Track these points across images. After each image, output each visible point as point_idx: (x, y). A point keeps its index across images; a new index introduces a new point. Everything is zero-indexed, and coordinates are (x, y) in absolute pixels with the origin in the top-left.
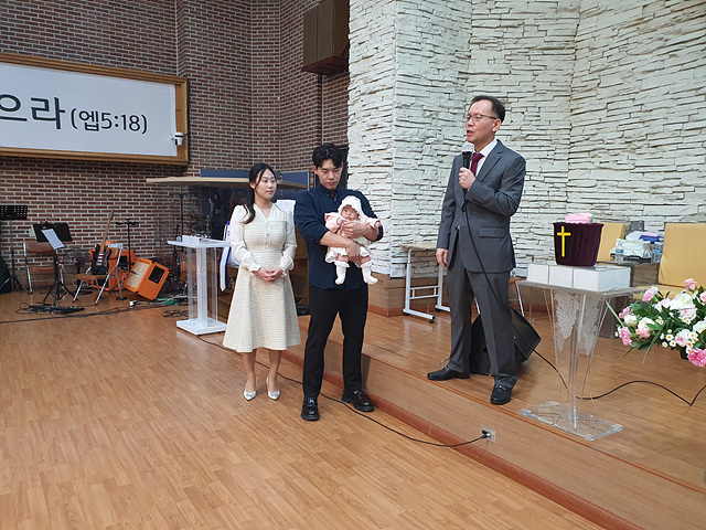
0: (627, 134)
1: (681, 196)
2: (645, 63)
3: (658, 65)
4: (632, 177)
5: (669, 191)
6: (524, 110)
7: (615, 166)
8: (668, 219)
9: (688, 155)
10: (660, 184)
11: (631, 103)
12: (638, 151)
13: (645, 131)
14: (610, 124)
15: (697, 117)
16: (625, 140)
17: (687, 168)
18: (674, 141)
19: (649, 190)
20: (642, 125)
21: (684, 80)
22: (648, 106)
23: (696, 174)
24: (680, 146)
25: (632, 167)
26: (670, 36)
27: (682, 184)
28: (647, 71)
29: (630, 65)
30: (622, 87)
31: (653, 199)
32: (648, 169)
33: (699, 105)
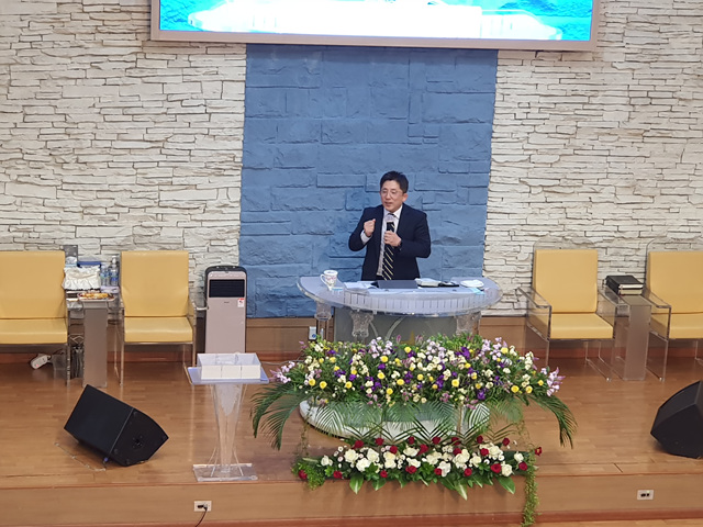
0: (50, 145)
1: (116, 217)
2: (65, 67)
3: (81, 74)
4: (60, 194)
5: (103, 212)
7: (38, 181)
8: (104, 242)
9: (119, 175)
10: (95, 203)
11: (51, 110)
12: (65, 166)
13: (72, 144)
14: (27, 132)
15: (126, 137)
16: (49, 152)
17: (119, 188)
18: (104, 158)
19: (81, 209)
20: (67, 137)
21: (110, 96)
22: (73, 118)
23: (129, 195)
24: (111, 165)
25: (60, 183)
26: (90, 46)
27: (116, 205)
28: (68, 78)
29: (47, 65)
30: (38, 89)
31: (87, 220)
32: (79, 187)
33: (129, 125)
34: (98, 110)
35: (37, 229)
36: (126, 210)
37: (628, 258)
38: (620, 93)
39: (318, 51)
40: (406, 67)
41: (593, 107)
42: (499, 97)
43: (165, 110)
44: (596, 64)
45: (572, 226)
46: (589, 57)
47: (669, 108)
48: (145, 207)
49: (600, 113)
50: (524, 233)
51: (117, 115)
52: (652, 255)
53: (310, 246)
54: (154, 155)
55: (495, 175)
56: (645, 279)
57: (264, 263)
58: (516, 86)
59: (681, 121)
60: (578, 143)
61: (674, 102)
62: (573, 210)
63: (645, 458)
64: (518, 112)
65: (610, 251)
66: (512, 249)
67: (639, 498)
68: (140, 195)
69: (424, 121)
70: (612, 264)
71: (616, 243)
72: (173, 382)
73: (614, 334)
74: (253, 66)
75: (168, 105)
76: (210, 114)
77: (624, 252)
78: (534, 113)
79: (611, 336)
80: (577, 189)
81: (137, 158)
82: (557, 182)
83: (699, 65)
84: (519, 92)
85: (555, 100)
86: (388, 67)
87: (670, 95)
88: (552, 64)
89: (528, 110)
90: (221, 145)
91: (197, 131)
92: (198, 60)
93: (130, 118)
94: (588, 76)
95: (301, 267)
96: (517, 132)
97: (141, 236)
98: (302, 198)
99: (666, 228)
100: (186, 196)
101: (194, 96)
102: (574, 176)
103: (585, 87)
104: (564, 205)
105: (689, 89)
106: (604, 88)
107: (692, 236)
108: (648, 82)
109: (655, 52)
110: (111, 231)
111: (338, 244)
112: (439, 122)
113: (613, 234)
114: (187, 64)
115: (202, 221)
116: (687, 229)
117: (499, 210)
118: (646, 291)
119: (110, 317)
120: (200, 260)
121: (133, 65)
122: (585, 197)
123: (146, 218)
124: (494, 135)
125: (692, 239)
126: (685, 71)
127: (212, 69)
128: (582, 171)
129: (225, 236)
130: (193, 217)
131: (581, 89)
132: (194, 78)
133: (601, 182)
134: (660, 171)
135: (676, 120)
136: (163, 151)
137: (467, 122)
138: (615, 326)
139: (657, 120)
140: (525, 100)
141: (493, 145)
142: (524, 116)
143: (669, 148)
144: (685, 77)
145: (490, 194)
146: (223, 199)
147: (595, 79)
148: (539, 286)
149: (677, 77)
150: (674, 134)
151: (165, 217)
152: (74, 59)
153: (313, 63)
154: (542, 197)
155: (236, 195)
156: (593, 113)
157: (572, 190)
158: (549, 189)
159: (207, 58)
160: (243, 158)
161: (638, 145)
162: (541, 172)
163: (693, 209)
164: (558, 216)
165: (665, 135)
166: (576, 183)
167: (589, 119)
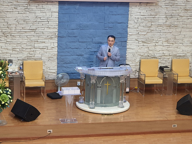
0: (3, 31)
1: (22, 51)
2: (7, 9)
3: (12, 10)
4: (6, 45)
5: (18, 50)
8: (19, 58)
9: (23, 39)
10: (16, 47)
11: (3, 21)
12: (7, 37)
13: (9, 31)
15: (25, 28)
16: (3, 33)
17: (23, 43)
18: (19, 34)
19: (12, 49)
20: (8, 29)
21: (20, 16)
22: (10, 23)
23: (26, 45)
24: (20, 36)
25: (6, 42)
26: (14, 2)
27: (22, 48)
28: (8, 12)
29: (2, 8)
31: (14, 52)
32: (12, 43)
33: (25, 25)
34: (17, 21)
36: (25, 49)
37: (166, 61)
38: (163, 15)
39: (78, 3)
40: (103, 8)
41: (156, 18)
42: (130, 16)
43: (36, 21)
44: (156, 6)
45: (151, 52)
46: (155, 4)
47: (177, 19)
48: (30, 48)
49: (158, 20)
50: (137, 54)
51: (22, 22)
52: (173, 60)
53: (77, 59)
54: (33, 33)
55: (129, 38)
56: (171, 67)
57: (64, 64)
58: (134, 13)
59: (180, 22)
60: (152, 29)
61: (178, 17)
62: (151, 48)
63: (174, 116)
64: (135, 20)
65: (161, 59)
66: (134, 59)
67: (173, 127)
68: (29, 45)
69: (109, 23)
70: (162, 63)
71: (163, 57)
72: (39, 98)
73: (163, 82)
74: (61, 8)
75: (36, 19)
76: (48, 21)
77: (165, 59)
78: (140, 21)
79: (162, 83)
80: (152, 42)
81: (28, 34)
82: (146, 40)
83: (185, 6)
84: (135, 14)
85: (145, 17)
86: (99, 7)
87: (177, 15)
88: (144, 6)
89: (138, 20)
90: (51, 30)
91: (45, 26)
92: (45, 6)
93: (26, 23)
94: (154, 10)
95: (74, 65)
96: (135, 26)
97: (29, 56)
98: (75, 45)
99: (176, 53)
100: (42, 45)
101: (44, 17)
102: (151, 38)
103: (154, 13)
104: (148, 46)
105: (182, 13)
106: (159, 13)
107: (184, 55)
108: (171, 11)
109: (173, 3)
110: (21, 55)
111: (85, 58)
112: (113, 23)
113: (162, 54)
114: (42, 7)
115: (46, 52)
116: (182, 53)
117: (130, 48)
118: (171, 70)
119: (21, 80)
120: (46, 63)
121: (26, 8)
122: (154, 44)
123: (31, 51)
124: (128, 27)
125: (184, 56)
126: (182, 8)
127: (49, 9)
128: (153, 37)
129: (53, 56)
130: (44, 51)
131: (153, 13)
132: (44, 11)
133: (158, 40)
134: (175, 37)
135: (179, 22)
136: (35, 32)
137: (121, 23)
138: (163, 80)
139: (174, 22)
140: (137, 17)
141: (128, 30)
142: (137, 21)
143: (177, 30)
144: (182, 10)
145: (127, 43)
146: (52, 46)
147: (156, 11)
148: (141, 70)
149: (179, 10)
150: (179, 26)
151: (36, 51)
152: (9, 6)
153: (77, 7)
154: (142, 44)
155: (56, 45)
156: (156, 20)
157: (150, 42)
158: (144, 42)
159: (47, 6)
160: (58, 34)
161: (169, 29)
162: (142, 37)
163: (184, 47)
164: (147, 49)
165: (176, 26)
166: (151, 40)
167: (155, 22)
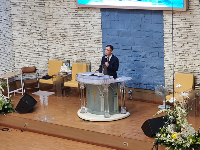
0: (62, 34)
2: (63, 14)
3: (66, 16)
4: (64, 47)
5: (73, 52)
6: (31, 25)
7: (59, 43)
8: (74, 60)
9: (76, 42)
10: (71, 50)
11: (61, 25)
12: (65, 39)
13: (66, 34)
14: (57, 30)
15: (76, 32)
16: (61, 36)
17: (76, 46)
18: (73, 38)
20: (64, 32)
21: (73, 21)
23: (78, 48)
24: (74, 40)
25: (64, 44)
26: (68, 8)
28: (64, 17)
29: (59, 13)
30: (58, 19)
31: (70, 54)
32: (68, 45)
33: (77, 29)
34: (70, 25)
35: (61, 55)
36: (78, 52)
40: (139, 15)
41: (192, 29)
42: (164, 25)
43: (84, 26)
44: (191, 15)
45: (189, 66)
48: (82, 52)
49: (194, 31)
50: (175, 67)
51: (74, 27)
54: (83, 38)
55: (166, 48)
60: (188, 40)
62: (189, 61)
64: (170, 29)
67: (124, 144)
68: (80, 48)
74: (103, 14)
75: (85, 24)
76: (94, 27)
78: (175, 30)
81: (79, 38)
82: (183, 52)
84: (170, 23)
85: (180, 26)
88: (178, 15)
89: (173, 29)
90: (97, 36)
91: (91, 32)
92: (90, 13)
93: (77, 28)
94: (189, 19)
96: (170, 36)
97: (82, 59)
98: (116, 52)
100: (90, 49)
101: (90, 22)
102: (188, 51)
103: (189, 23)
104: (186, 60)
111: (126, 66)
112: (149, 32)
114: (88, 13)
115: (94, 56)
117: (167, 60)
120: (95, 67)
121: (77, 13)
122: (192, 58)
123: (82, 55)
124: (164, 36)
127: (93, 15)
128: (190, 49)
130: (92, 55)
132: (90, 17)
133: (196, 53)
136: (85, 37)
137: (156, 32)
141: (164, 40)
142: (172, 31)
145: (164, 55)
146: (99, 51)
147: (192, 20)
151: (87, 55)
152: (65, 12)
153: (116, 14)
155: (102, 50)
156: (192, 31)
157: (187, 55)
158: (181, 54)
159: (92, 12)
160: (102, 40)
162: (178, 49)
164: (184, 63)
166: (189, 53)
167: (190, 32)
